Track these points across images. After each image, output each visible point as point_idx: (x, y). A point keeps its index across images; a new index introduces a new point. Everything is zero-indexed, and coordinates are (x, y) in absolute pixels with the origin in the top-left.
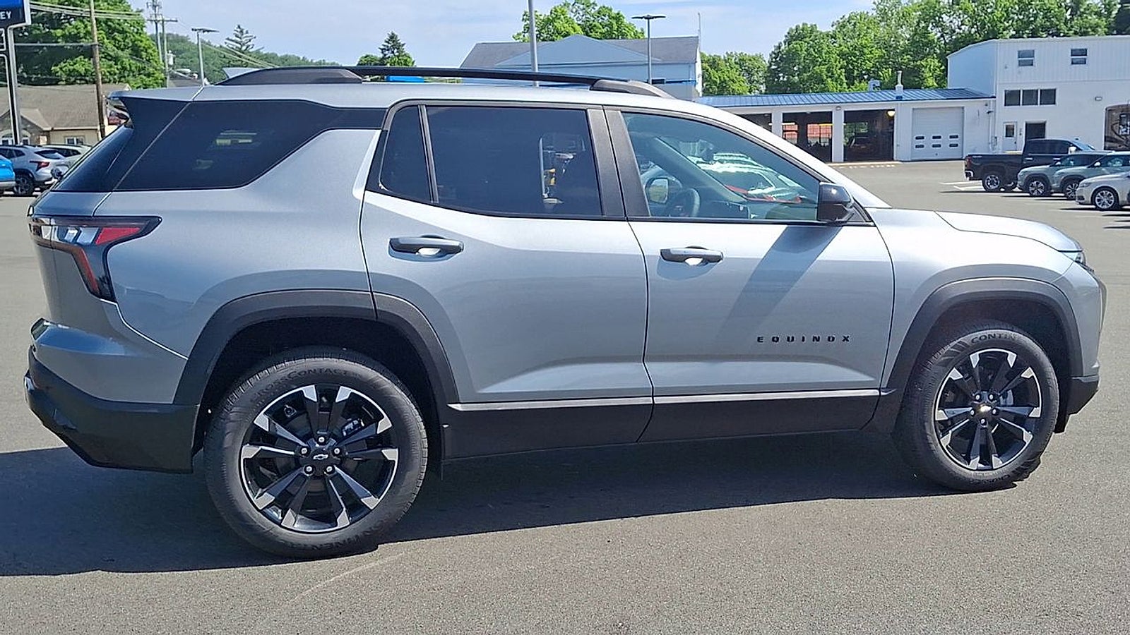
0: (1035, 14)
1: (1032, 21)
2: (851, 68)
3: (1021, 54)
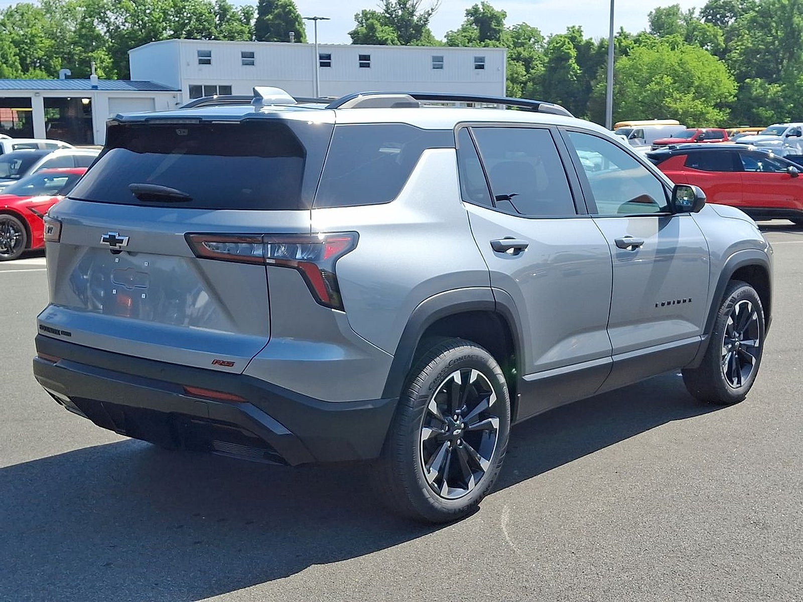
0: (190, 17)
1: (187, 23)
2: (24, 55)
3: (200, 54)
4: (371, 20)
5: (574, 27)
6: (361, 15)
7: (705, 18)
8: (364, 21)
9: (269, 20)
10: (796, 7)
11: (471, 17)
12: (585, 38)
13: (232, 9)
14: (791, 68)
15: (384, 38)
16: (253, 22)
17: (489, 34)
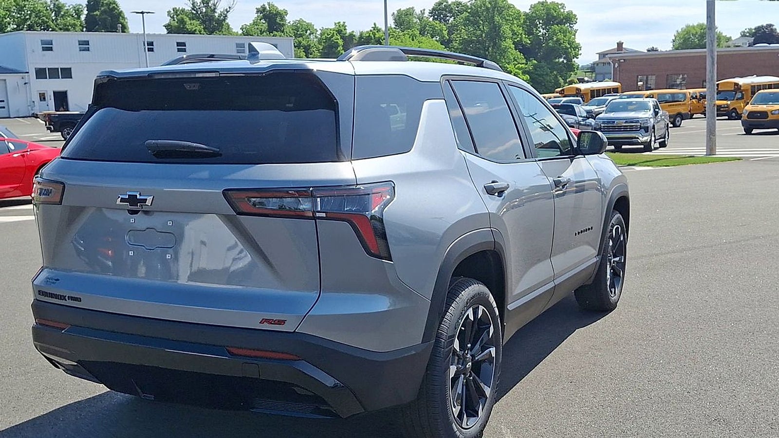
0: (30, 14)
3: (43, 42)
4: (181, 16)
5: (339, 23)
6: (172, 12)
7: (432, 17)
8: (175, 16)
9: (97, 15)
10: (496, 9)
11: (261, 13)
12: (349, 31)
13: (65, 6)
14: (494, 54)
15: (193, 30)
16: (83, 17)
17: (275, 27)
